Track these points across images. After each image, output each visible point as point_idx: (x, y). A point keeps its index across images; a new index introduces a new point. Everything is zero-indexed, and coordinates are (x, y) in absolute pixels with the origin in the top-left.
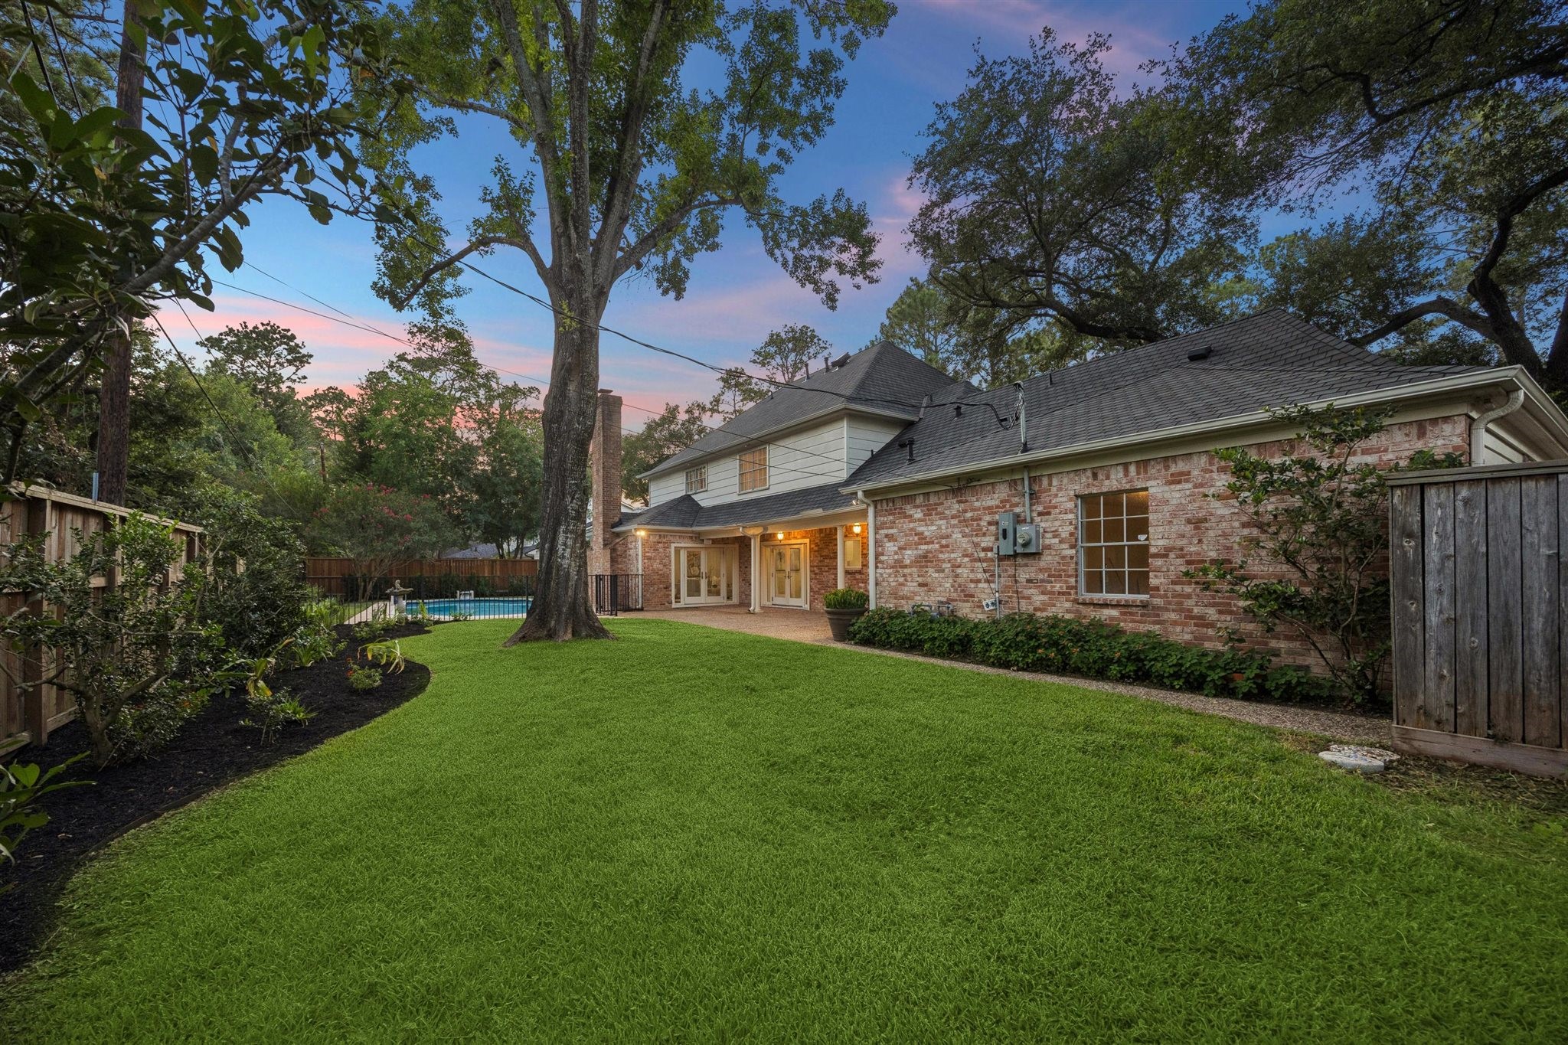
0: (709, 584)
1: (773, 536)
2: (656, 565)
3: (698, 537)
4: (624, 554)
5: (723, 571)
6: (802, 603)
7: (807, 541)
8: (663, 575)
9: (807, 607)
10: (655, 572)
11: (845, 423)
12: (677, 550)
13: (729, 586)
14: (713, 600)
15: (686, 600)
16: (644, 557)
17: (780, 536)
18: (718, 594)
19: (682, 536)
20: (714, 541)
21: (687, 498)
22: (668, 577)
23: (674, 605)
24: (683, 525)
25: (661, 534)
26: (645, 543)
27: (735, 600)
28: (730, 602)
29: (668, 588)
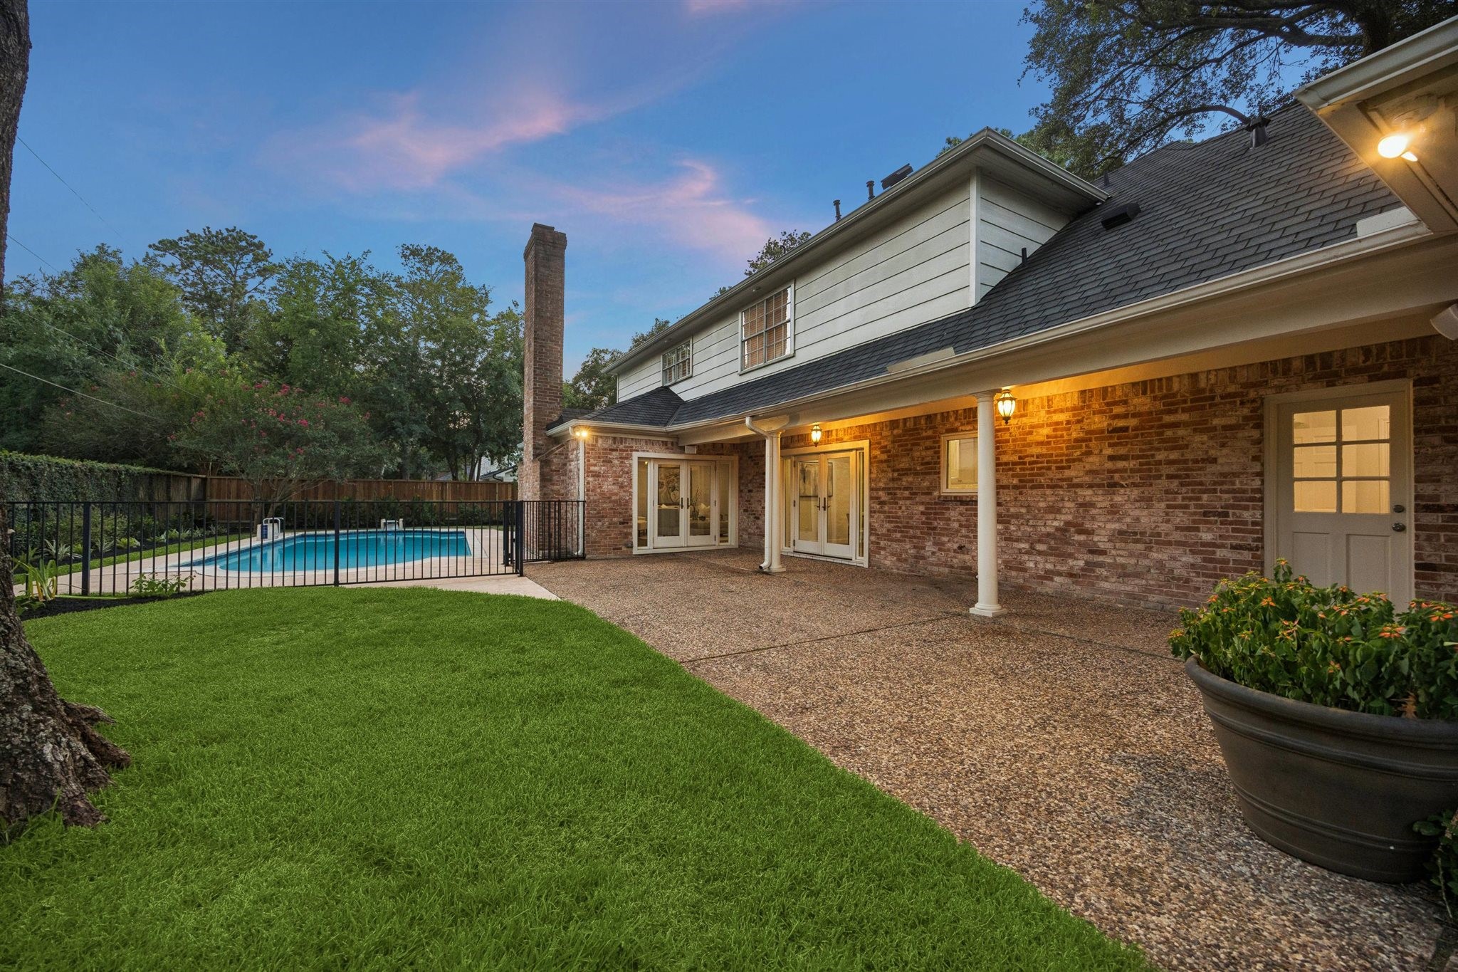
0: (694, 515)
1: (803, 439)
2: (608, 486)
3: (675, 442)
4: (563, 470)
5: (715, 496)
6: (852, 553)
7: (865, 444)
8: (618, 503)
9: (863, 561)
10: (606, 497)
11: (973, 190)
12: (641, 462)
13: (723, 517)
14: (699, 542)
15: (657, 543)
16: (587, 472)
17: (816, 436)
18: (706, 531)
19: (651, 439)
20: (702, 449)
21: (664, 391)
22: (627, 504)
23: (637, 550)
24: (651, 423)
25: (617, 437)
26: (590, 449)
27: (732, 541)
28: (724, 546)
29: (627, 521)
